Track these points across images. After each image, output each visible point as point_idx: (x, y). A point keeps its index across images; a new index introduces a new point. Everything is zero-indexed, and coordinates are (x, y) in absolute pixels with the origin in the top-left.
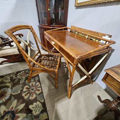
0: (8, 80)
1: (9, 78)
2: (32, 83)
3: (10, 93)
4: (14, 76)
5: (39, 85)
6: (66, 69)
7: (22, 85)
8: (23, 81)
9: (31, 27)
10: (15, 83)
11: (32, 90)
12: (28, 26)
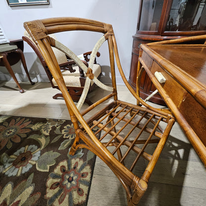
0: (47, 132)
1: (51, 126)
2: (78, 160)
3: (34, 163)
4: (58, 128)
5: (87, 173)
6: (176, 162)
7: (60, 154)
8: (66, 145)
9: (111, 27)
10: (52, 142)
11: (68, 180)
12: (102, 25)
